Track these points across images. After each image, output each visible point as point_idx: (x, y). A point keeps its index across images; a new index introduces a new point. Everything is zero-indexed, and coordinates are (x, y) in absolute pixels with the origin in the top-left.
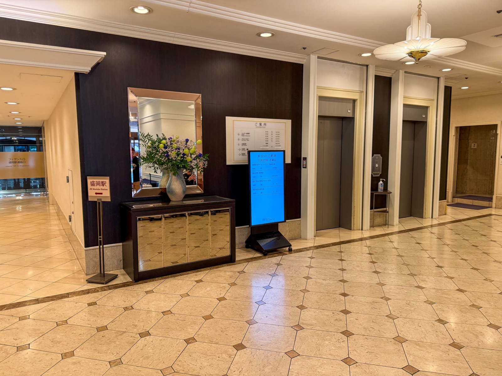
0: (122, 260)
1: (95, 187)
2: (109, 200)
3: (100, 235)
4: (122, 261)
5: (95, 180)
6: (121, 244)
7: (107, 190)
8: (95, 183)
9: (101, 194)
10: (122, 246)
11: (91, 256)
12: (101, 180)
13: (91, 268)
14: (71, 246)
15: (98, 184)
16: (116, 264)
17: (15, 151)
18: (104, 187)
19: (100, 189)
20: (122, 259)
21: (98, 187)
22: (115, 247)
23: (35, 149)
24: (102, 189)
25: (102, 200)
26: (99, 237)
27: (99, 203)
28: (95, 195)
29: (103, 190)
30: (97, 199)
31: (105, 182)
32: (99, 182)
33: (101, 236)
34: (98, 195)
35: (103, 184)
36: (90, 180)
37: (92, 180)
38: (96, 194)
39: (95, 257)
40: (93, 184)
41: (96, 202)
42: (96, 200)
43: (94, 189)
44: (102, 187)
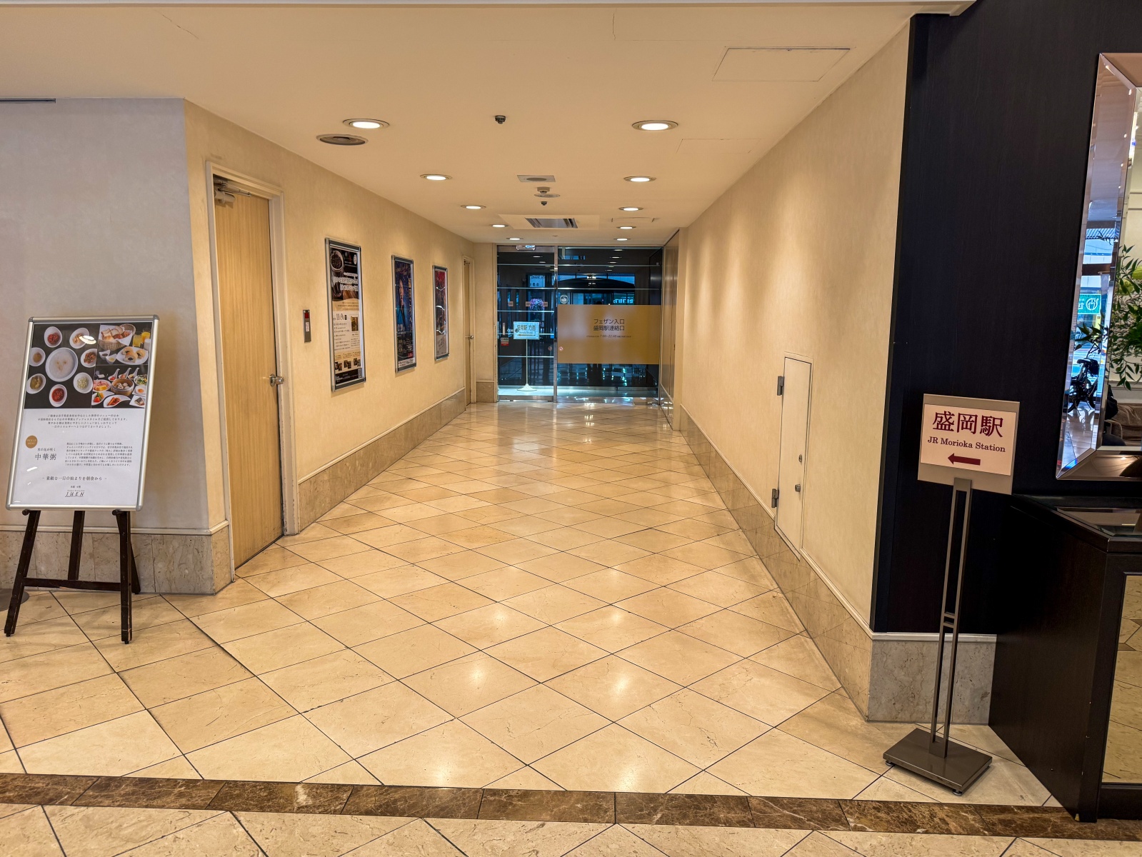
0: (990, 695)
1: (952, 436)
2: (1006, 489)
3: (950, 609)
4: (988, 698)
5: (955, 411)
6: (993, 638)
7: (1002, 450)
8: (955, 419)
9: (977, 462)
10: (994, 646)
11: (890, 661)
12: (981, 413)
13: (884, 700)
14: (770, 577)
15: (967, 424)
16: (967, 703)
17: (585, 303)
18: (993, 439)
19: (971, 446)
20: (990, 691)
21: (965, 435)
22: (973, 646)
23: (632, 301)
24: (979, 446)
25: (976, 487)
26: (943, 615)
27: (961, 495)
28: (949, 464)
29: (987, 448)
30: (955, 479)
31: (997, 422)
32: (973, 418)
33: (953, 612)
34: (957, 465)
35: (989, 426)
36: (932, 408)
37: (941, 409)
38: (953, 458)
39: (902, 668)
40: (943, 423)
41: (951, 487)
42: (950, 482)
43: (945, 442)
44: (981, 438)
